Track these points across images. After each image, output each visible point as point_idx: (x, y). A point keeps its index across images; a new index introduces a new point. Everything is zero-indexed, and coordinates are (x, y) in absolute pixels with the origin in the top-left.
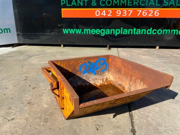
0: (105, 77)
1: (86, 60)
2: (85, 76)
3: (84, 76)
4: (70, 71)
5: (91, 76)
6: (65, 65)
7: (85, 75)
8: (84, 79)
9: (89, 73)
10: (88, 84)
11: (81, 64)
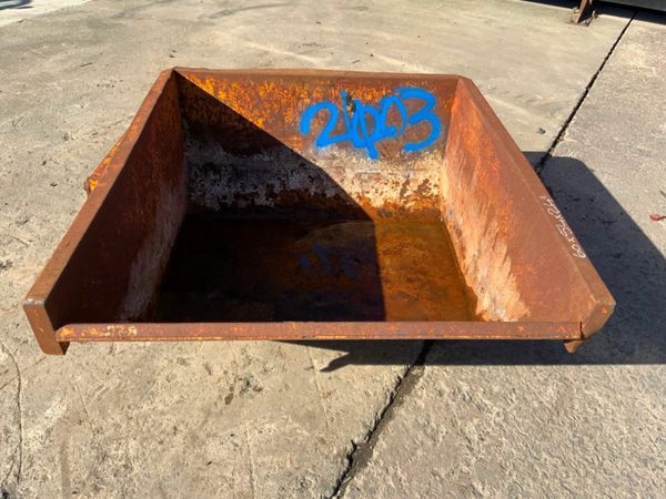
0: (421, 178)
1: (333, 85)
2: (325, 158)
3: (323, 157)
4: (260, 124)
5: (354, 160)
6: (237, 99)
7: (325, 151)
8: (320, 169)
9: (341, 146)
10: (330, 194)
11: (308, 101)
